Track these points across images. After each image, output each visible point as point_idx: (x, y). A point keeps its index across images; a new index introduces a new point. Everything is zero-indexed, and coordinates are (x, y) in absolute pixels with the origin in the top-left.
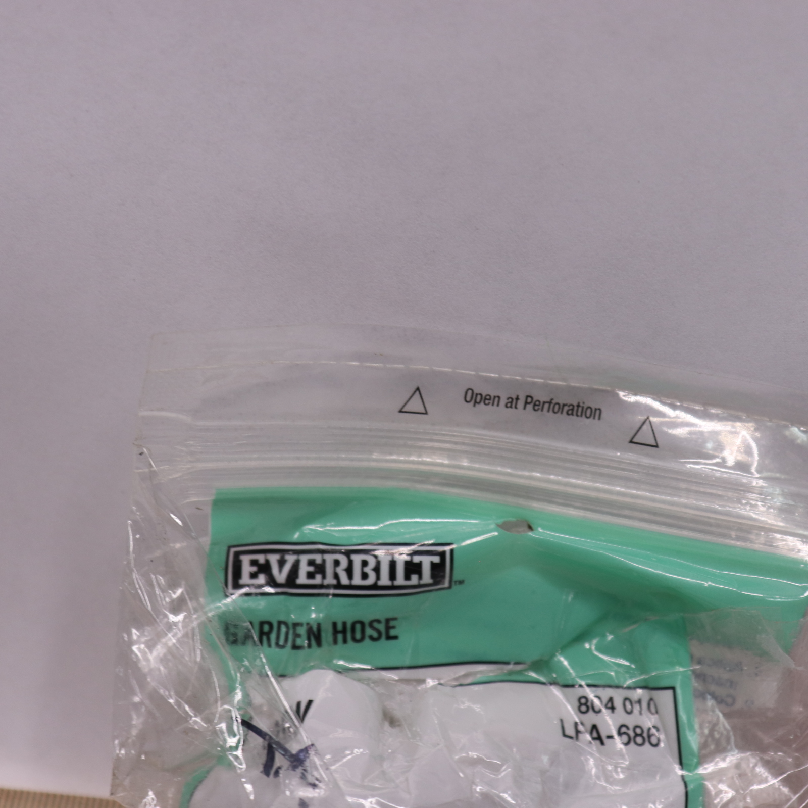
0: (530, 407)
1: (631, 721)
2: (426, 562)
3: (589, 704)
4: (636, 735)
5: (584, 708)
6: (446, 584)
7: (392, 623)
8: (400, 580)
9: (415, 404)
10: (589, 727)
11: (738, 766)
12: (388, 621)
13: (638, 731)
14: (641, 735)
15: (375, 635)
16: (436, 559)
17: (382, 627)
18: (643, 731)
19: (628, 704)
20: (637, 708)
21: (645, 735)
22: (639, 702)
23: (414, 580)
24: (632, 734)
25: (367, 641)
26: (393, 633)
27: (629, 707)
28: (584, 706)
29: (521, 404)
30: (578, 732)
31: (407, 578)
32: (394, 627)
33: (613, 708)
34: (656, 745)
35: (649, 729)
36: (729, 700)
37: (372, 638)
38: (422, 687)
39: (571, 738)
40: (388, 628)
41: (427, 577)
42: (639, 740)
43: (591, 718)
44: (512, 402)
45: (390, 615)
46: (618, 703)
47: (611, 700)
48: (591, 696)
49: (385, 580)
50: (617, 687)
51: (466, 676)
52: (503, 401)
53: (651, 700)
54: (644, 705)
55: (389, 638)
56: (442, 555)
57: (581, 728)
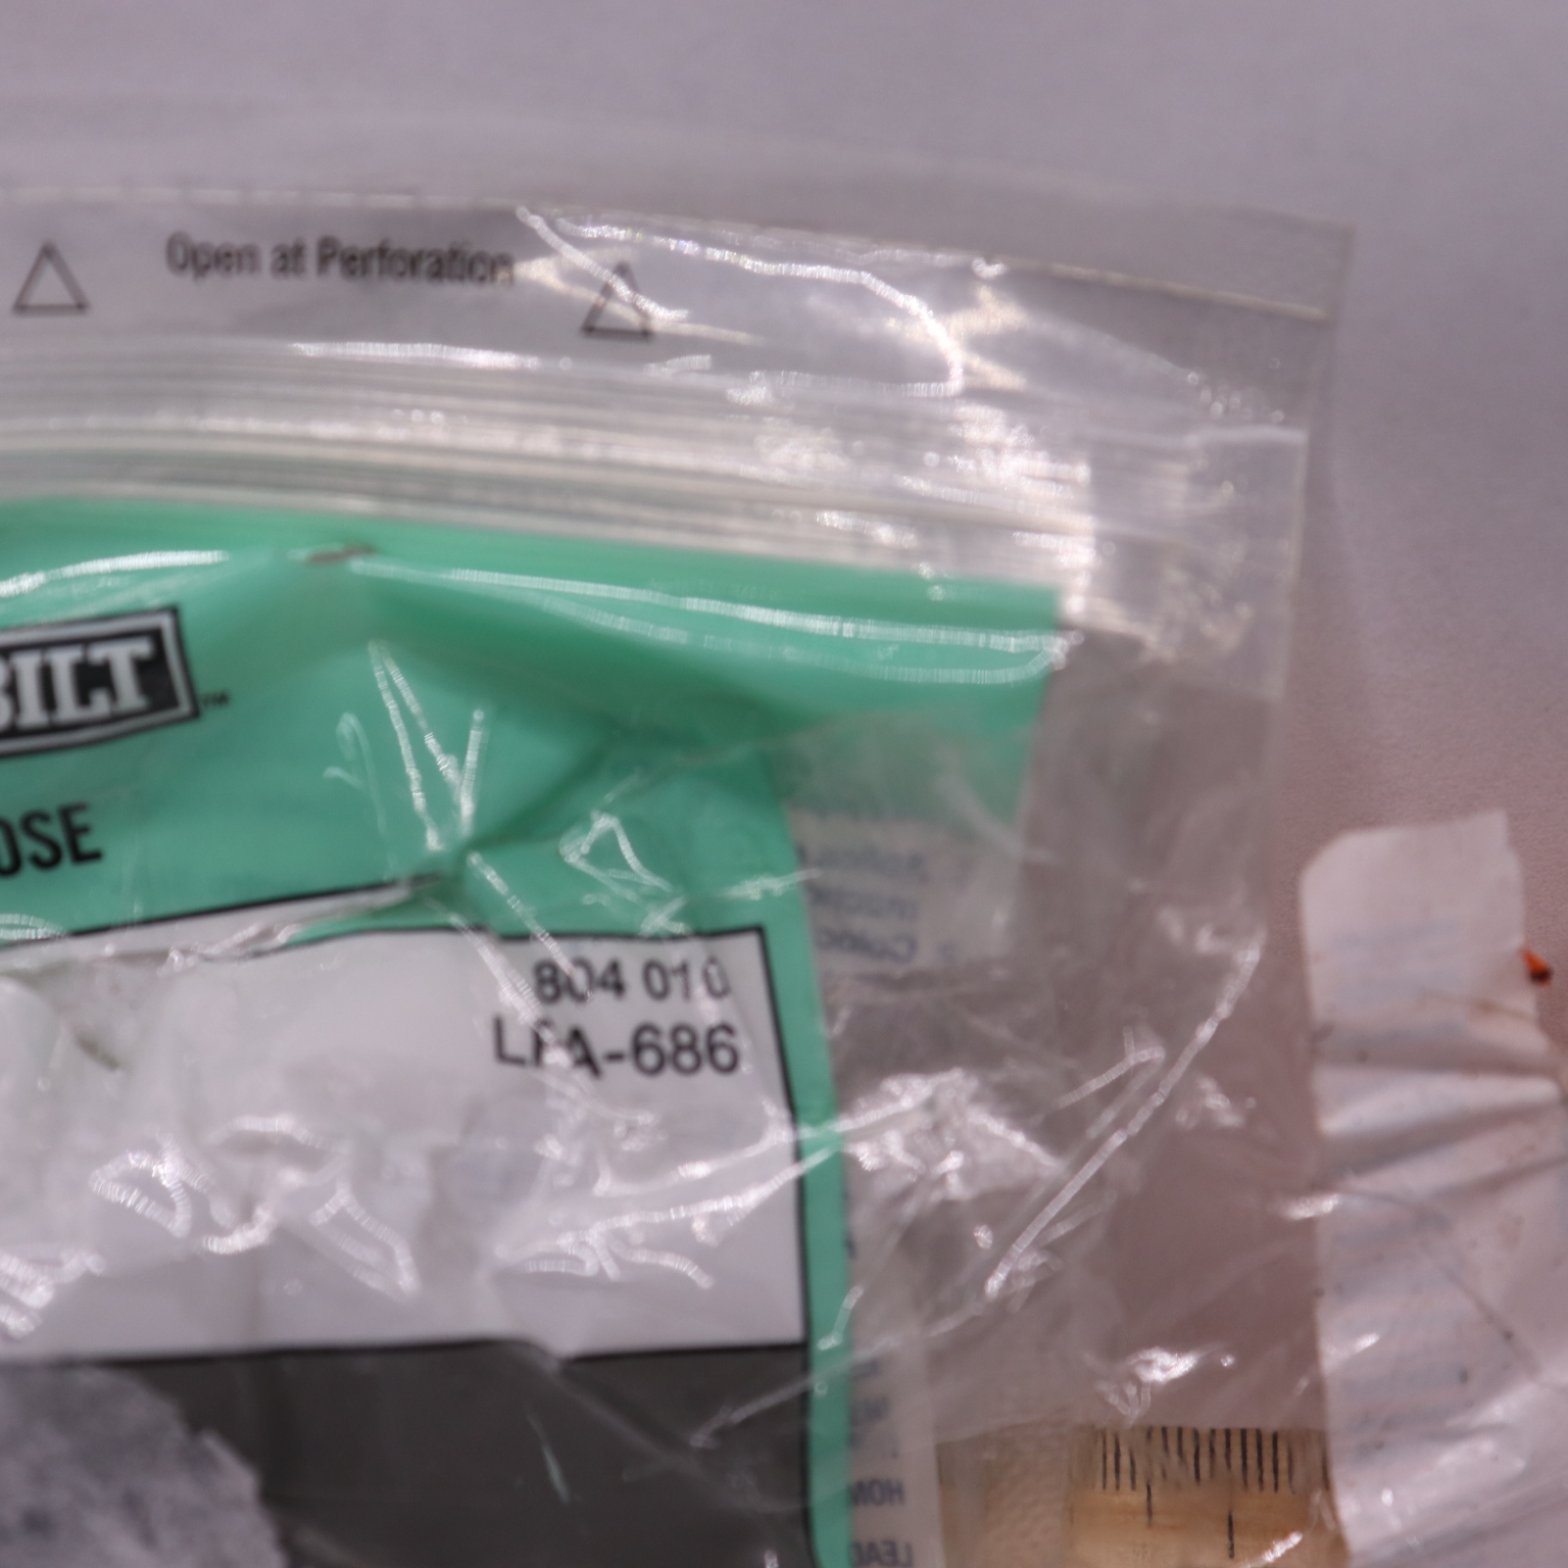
0: (335, 268)
1: (664, 1015)
2: (121, 657)
3: (562, 980)
4: (679, 1048)
5: (549, 990)
6: (185, 708)
7: (79, 819)
8: (68, 709)
9: (50, 288)
10: (564, 1032)
11: (930, 1105)
12: (66, 813)
13: (684, 1038)
14: (692, 1047)
15: (45, 853)
16: (143, 648)
17: (55, 831)
18: (694, 1037)
19: (656, 976)
20: (676, 983)
21: (702, 1046)
22: (684, 969)
23: (101, 704)
24: (667, 1045)
25: (29, 871)
26: (87, 844)
27: (657, 982)
28: (550, 983)
29: (311, 260)
30: (539, 1046)
31: (83, 698)
32: (85, 830)
33: (619, 988)
34: (732, 1067)
35: (711, 1032)
36: (901, 948)
37: (38, 862)
38: (163, 971)
39: (518, 1061)
40: (74, 833)
41: (129, 694)
42: (687, 1059)
43: (567, 1013)
44: (289, 260)
45: (69, 798)
46: (632, 975)
47: (614, 967)
48: (564, 964)
49: (33, 713)
50: (629, 937)
51: (266, 934)
52: (267, 259)
53: (712, 961)
54: (696, 976)
55: (81, 857)
56: (155, 635)
57: (547, 1035)
